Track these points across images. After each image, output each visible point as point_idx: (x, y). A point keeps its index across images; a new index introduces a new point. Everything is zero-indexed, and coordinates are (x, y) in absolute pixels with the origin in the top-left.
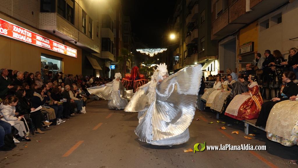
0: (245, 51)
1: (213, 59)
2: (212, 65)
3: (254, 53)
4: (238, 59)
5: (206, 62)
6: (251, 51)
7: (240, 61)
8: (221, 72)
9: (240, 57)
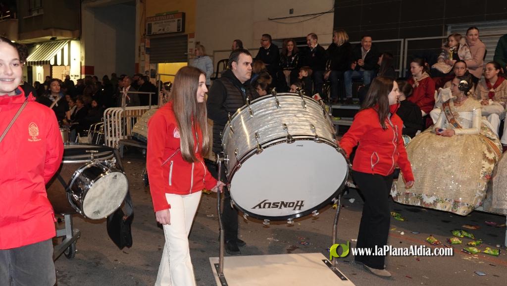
0: (164, 30)
1: (64, 38)
2: (63, 50)
3: (187, 35)
4: (140, 44)
5: (41, 43)
6: (178, 30)
7: (147, 50)
8: (88, 69)
9: (147, 41)
